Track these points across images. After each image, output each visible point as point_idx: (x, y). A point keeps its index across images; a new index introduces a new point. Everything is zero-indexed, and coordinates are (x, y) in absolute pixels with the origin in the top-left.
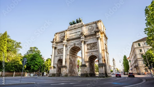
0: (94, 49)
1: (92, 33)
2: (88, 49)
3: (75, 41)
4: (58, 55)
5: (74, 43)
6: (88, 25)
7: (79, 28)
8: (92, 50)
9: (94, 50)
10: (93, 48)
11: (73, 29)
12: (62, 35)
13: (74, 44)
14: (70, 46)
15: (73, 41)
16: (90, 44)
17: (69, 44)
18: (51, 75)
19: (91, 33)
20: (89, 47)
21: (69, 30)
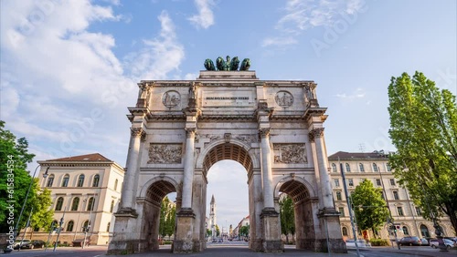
0: (297, 162)
1: (290, 113)
2: (277, 161)
3: (228, 125)
4: (153, 166)
5: (228, 131)
6: (276, 85)
7: (243, 85)
8: (292, 166)
9: (298, 166)
10: (294, 158)
11: (221, 85)
12: (171, 94)
13: (227, 136)
14: (208, 140)
15: (219, 125)
16: (282, 144)
17: (206, 132)
18: (124, 247)
19: (287, 113)
20: (279, 153)
21: (205, 85)
